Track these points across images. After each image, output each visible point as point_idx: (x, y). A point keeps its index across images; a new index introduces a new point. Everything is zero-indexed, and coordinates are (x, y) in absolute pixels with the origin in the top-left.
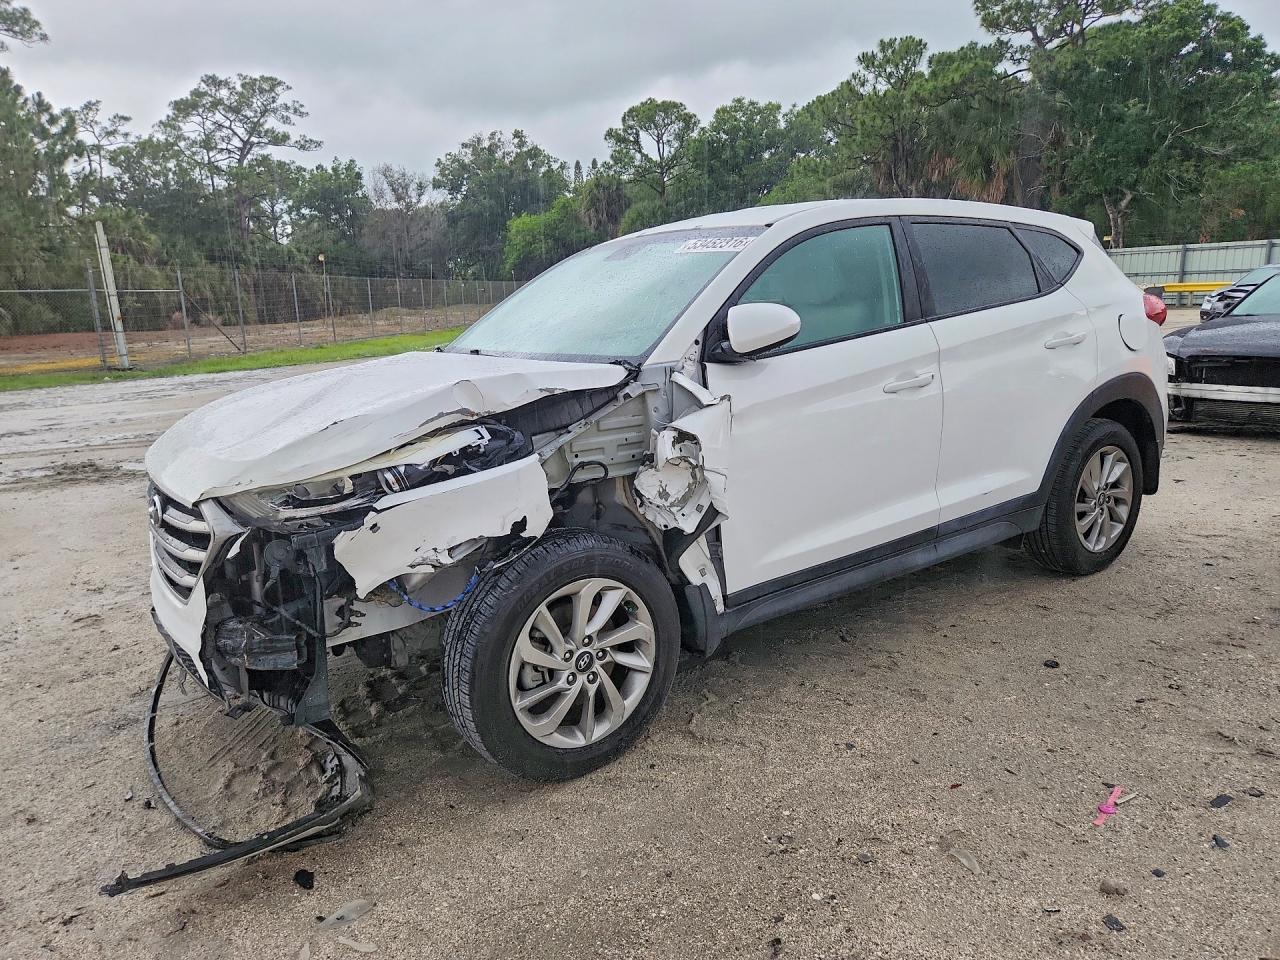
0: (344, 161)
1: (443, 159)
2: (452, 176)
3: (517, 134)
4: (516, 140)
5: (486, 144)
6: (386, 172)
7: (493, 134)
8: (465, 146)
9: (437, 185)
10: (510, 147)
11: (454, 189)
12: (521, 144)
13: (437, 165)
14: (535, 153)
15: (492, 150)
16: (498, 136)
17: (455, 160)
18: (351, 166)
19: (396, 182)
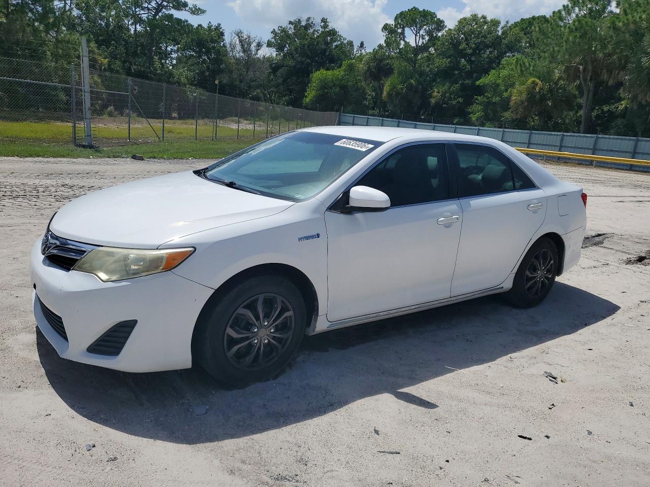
0: (214, 24)
1: (276, 30)
2: (281, 39)
3: (324, 21)
4: (323, 24)
5: (303, 23)
6: (239, 34)
7: (309, 18)
8: (291, 23)
9: (269, 44)
10: (318, 28)
11: (280, 48)
12: (326, 26)
13: (272, 33)
14: (333, 33)
15: (307, 27)
16: (310, 21)
17: (284, 31)
18: (218, 28)
19: (245, 44)
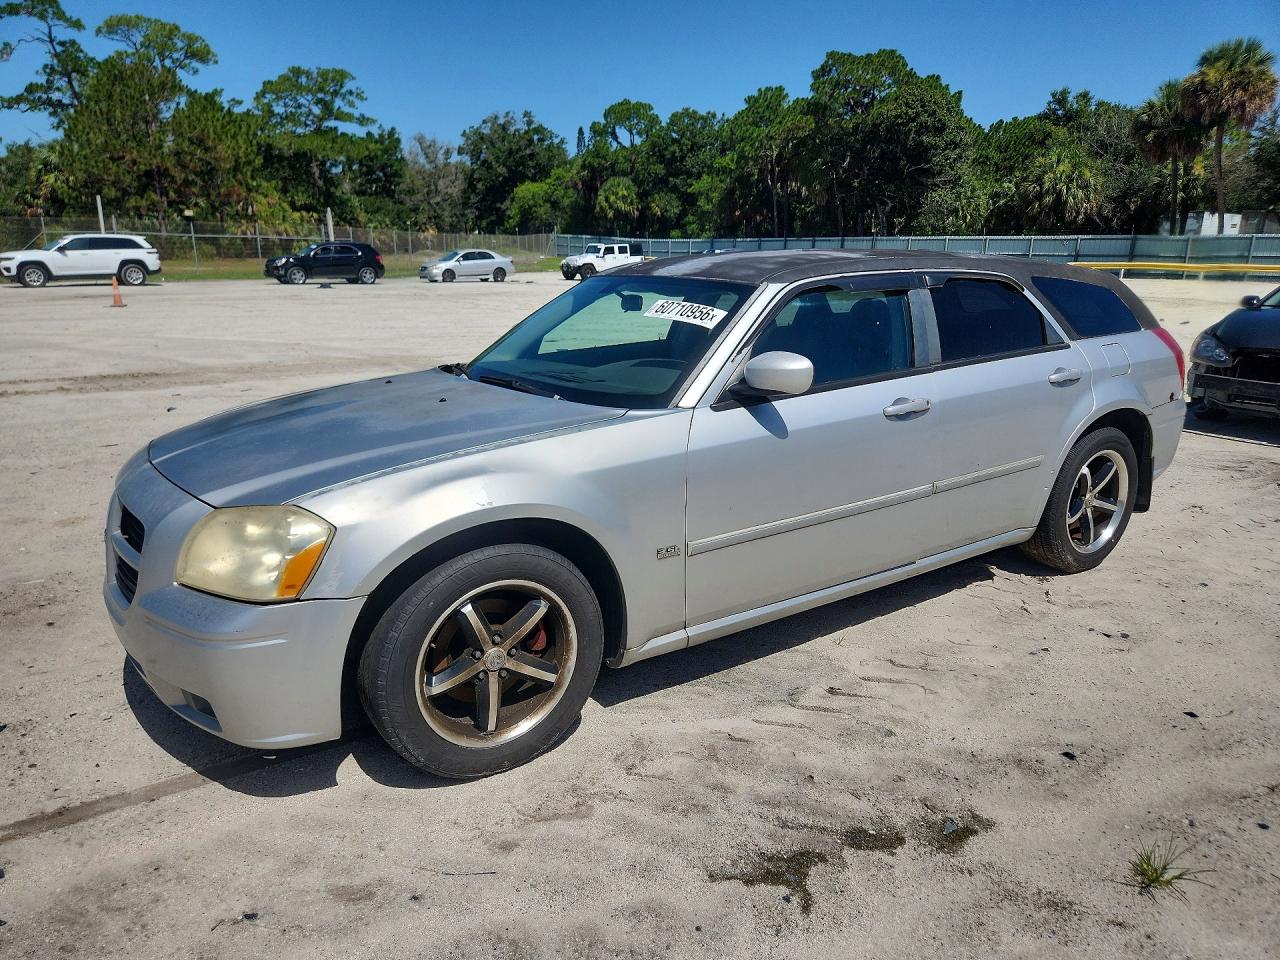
0: (387, 128)
1: (468, 131)
2: (476, 142)
3: (527, 114)
4: (526, 119)
5: (501, 121)
6: (420, 140)
7: (507, 113)
8: (484, 121)
9: (460, 151)
10: (520, 125)
11: (475, 154)
12: (529, 123)
13: (462, 136)
14: (539, 130)
15: (504, 128)
16: (511, 115)
17: (477, 132)
18: (392, 132)
19: (428, 148)
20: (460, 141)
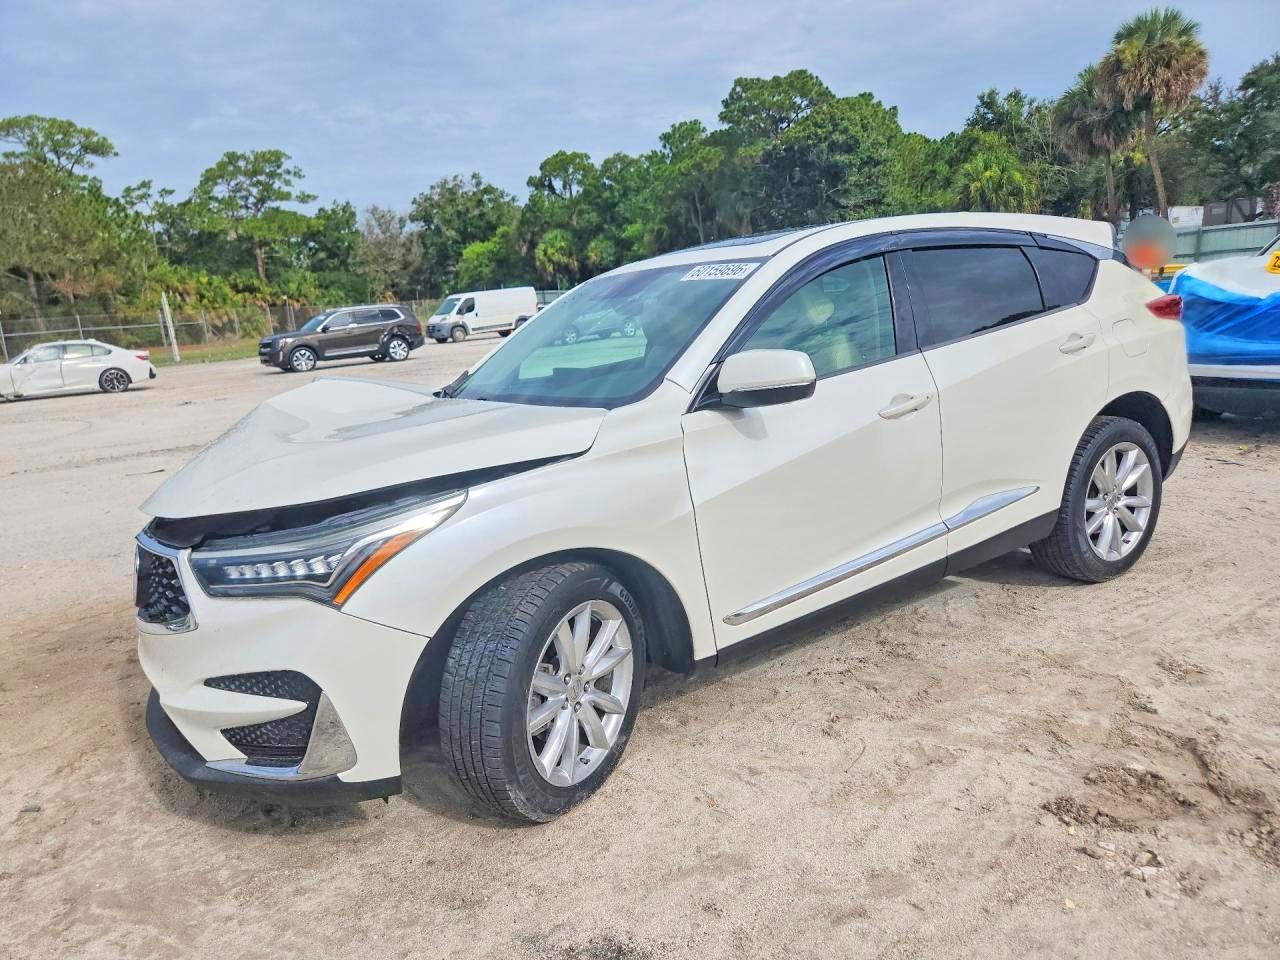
0: (342, 202)
1: (418, 198)
2: (424, 212)
3: (474, 176)
4: (474, 181)
5: (450, 186)
6: (374, 211)
7: (455, 177)
8: (432, 188)
9: (413, 219)
10: (469, 188)
11: (427, 219)
12: (478, 184)
13: (413, 203)
14: (489, 190)
15: (456, 188)
16: (458, 182)
17: (428, 199)
18: (346, 207)
19: (382, 219)
20: (411, 208)
